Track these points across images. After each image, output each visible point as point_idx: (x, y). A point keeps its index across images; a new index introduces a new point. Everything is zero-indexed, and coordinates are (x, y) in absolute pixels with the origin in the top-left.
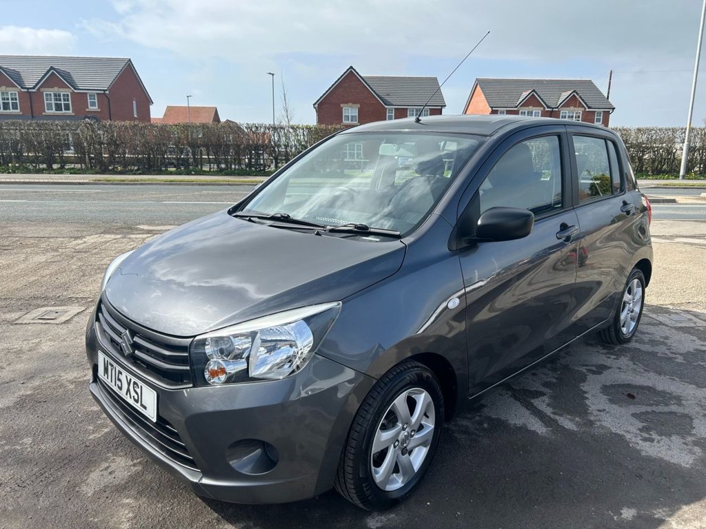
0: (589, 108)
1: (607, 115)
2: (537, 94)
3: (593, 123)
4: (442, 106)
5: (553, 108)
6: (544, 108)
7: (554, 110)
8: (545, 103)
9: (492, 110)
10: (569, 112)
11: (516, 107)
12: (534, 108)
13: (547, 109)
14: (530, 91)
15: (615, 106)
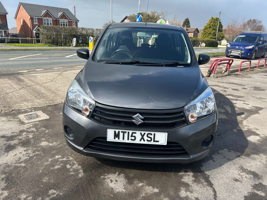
0: (70, 20)
1: (76, 23)
2: (49, 12)
3: (72, 26)
4: (6, 14)
5: (56, 19)
6: (53, 18)
7: (57, 19)
8: (53, 16)
9: (31, 17)
10: (63, 21)
11: (41, 17)
12: (49, 18)
13: (54, 19)
14: (46, 11)
15: (79, 20)
